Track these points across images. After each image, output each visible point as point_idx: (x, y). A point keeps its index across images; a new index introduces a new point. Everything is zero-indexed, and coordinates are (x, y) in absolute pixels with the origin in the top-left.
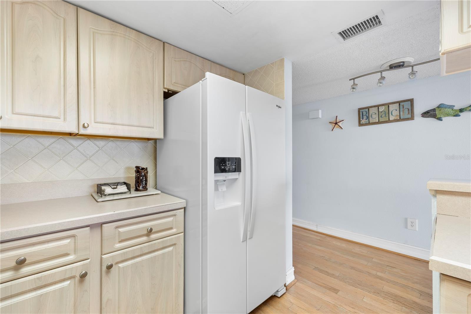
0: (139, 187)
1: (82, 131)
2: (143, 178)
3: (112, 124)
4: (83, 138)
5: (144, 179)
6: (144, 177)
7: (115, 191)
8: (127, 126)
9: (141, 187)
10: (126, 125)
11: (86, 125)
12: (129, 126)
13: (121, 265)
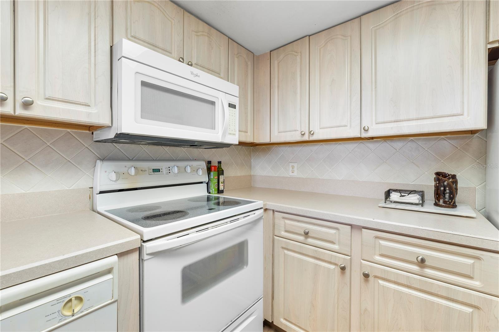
0: (439, 201)
1: (364, 135)
2: (445, 190)
3: (394, 122)
4: (380, 140)
5: (448, 191)
6: (447, 188)
7: (402, 199)
8: (415, 120)
9: (441, 201)
10: (413, 120)
11: (366, 128)
12: (418, 119)
13: (381, 282)
